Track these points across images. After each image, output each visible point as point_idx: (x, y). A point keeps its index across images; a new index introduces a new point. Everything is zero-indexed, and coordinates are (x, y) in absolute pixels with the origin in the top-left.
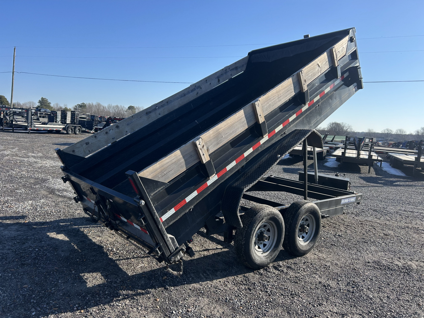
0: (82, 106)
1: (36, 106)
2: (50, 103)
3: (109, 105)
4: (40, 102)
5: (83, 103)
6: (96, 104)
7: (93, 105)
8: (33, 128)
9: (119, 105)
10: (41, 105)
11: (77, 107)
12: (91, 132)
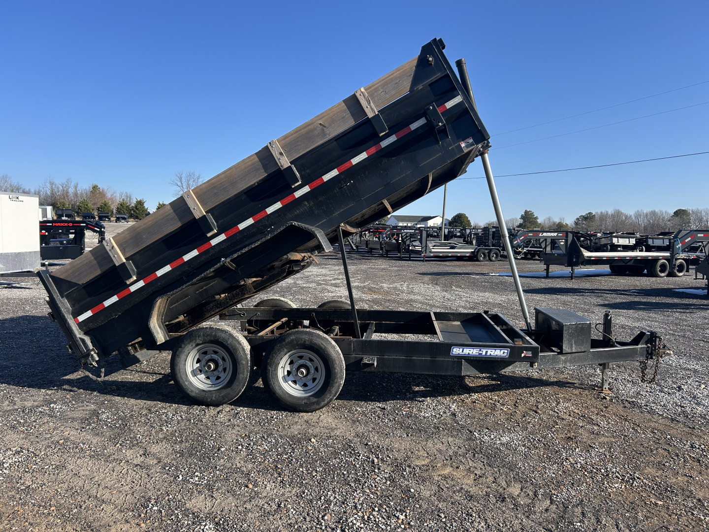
0: (589, 218)
1: (517, 224)
2: (537, 217)
3: (638, 211)
4: (522, 217)
5: (589, 213)
6: (613, 212)
7: (607, 214)
8: (428, 254)
9: (657, 211)
10: (525, 221)
11: (579, 220)
12: (519, 258)
